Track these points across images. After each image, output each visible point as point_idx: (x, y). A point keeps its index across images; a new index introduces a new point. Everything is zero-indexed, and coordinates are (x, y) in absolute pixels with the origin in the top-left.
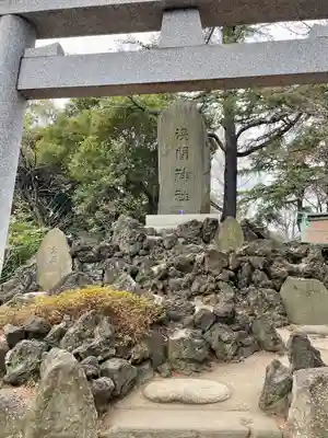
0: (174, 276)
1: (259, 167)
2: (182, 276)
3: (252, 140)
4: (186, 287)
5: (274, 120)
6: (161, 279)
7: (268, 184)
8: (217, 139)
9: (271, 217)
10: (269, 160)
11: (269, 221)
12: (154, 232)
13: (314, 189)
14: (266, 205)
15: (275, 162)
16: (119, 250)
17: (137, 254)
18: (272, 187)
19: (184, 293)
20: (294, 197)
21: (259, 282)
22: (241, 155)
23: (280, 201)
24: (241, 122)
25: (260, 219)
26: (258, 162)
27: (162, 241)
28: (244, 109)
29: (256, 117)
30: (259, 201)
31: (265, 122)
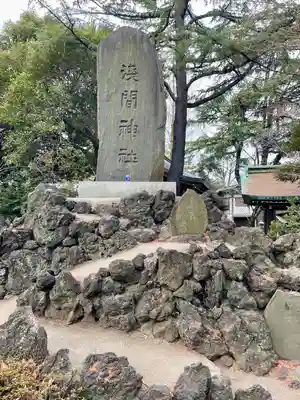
0: (111, 291)
1: (204, 119)
2: (123, 291)
3: (202, 91)
4: (128, 309)
5: (226, 71)
6: (90, 297)
7: (211, 136)
8: (168, 88)
9: (212, 166)
10: (213, 112)
11: (210, 170)
12: (87, 209)
13: (252, 142)
14: (209, 155)
15: (219, 114)
16: (32, 238)
17: (60, 244)
18: (214, 139)
19: (125, 318)
20: (233, 149)
21: (237, 301)
22: (191, 106)
23: (221, 152)
24: (193, 70)
25: (203, 168)
26: (203, 113)
27: (97, 225)
28: (197, 56)
29: (208, 66)
30: (202, 151)
31: (218, 72)
